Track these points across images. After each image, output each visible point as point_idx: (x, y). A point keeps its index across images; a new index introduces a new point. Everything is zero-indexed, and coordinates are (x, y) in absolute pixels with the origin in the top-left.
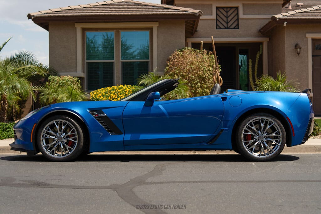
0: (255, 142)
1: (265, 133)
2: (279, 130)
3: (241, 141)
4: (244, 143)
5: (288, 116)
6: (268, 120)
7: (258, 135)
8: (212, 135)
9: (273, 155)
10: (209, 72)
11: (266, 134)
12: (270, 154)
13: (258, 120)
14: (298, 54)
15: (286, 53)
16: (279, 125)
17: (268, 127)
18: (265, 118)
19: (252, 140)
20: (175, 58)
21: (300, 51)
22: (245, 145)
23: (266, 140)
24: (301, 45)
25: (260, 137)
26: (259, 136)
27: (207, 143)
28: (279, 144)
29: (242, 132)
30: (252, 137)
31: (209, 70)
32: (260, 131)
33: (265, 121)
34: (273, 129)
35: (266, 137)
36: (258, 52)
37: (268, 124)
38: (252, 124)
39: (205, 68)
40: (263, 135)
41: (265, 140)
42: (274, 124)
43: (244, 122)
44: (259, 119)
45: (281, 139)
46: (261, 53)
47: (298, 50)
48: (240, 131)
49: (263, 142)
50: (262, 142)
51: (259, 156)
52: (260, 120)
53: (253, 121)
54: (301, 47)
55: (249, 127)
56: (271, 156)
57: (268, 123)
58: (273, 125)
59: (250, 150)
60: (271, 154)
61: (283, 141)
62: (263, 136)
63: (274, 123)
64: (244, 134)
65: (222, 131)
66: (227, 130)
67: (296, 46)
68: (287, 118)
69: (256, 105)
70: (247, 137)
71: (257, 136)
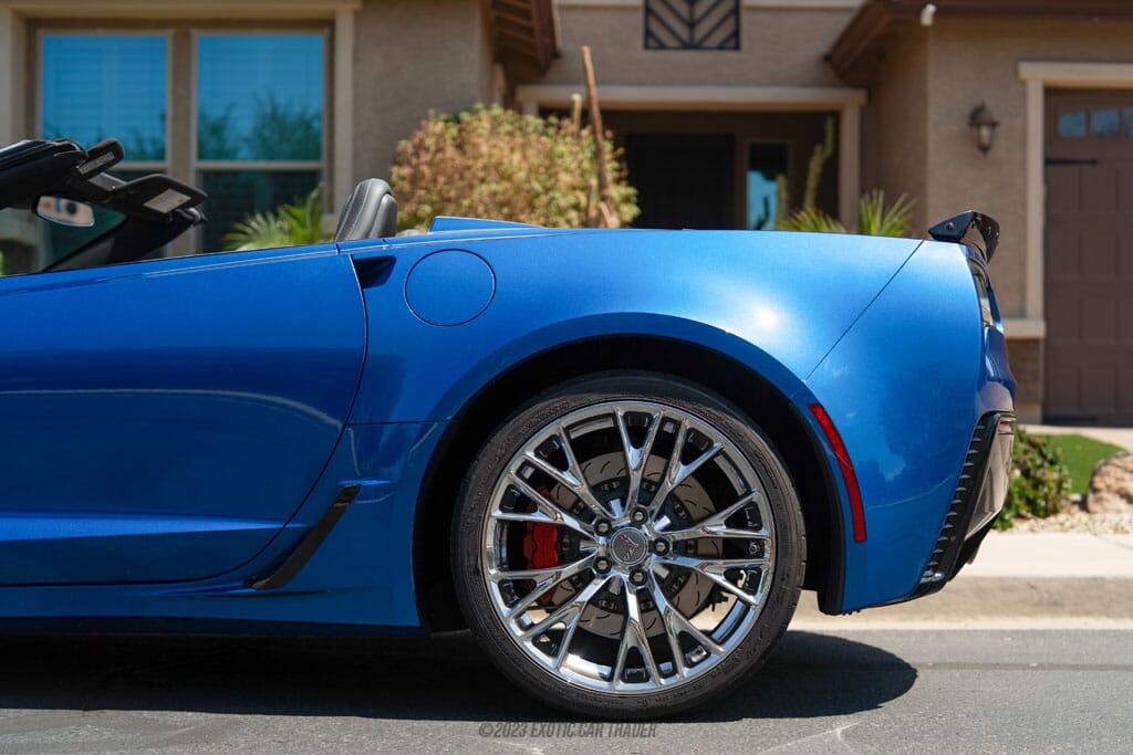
0: (582, 580)
1: (659, 517)
2: (757, 496)
3: (478, 572)
4: (501, 584)
5: (821, 399)
6: (677, 424)
7: (604, 527)
8: (281, 526)
9: (710, 675)
10: (573, 215)
11: (665, 521)
12: (685, 671)
13: (609, 424)
14: (984, 149)
15: (931, 147)
16: (753, 457)
17: (680, 472)
18: (657, 410)
19: (564, 561)
20: (420, 148)
21: (992, 137)
22: (506, 603)
23: (665, 566)
24: (995, 109)
25: (622, 546)
26: (615, 536)
27: (249, 582)
28: (751, 598)
29: (484, 506)
30: (562, 546)
31: (576, 207)
32: (623, 504)
33: (653, 430)
34: (717, 487)
35: (661, 547)
36: (818, 149)
37: (676, 455)
38: (561, 450)
39: (553, 199)
40: (645, 529)
41: (654, 565)
42: (721, 452)
43: (501, 438)
44: (613, 416)
45: (767, 563)
46: (829, 151)
47: (985, 132)
48: (470, 500)
49: (639, 577)
50: (631, 579)
51: (604, 685)
52: (621, 423)
53: (567, 430)
54: (997, 118)
55: (539, 472)
56: (695, 684)
57: (680, 441)
58: (711, 461)
59: (545, 639)
60: (691, 665)
61: (779, 575)
62: (638, 539)
63: (717, 445)
64: (501, 521)
65: (350, 495)
66: (376, 491)
67: (977, 118)
68: (816, 407)
69: (592, 313)
70: (524, 547)
71: (602, 540)
